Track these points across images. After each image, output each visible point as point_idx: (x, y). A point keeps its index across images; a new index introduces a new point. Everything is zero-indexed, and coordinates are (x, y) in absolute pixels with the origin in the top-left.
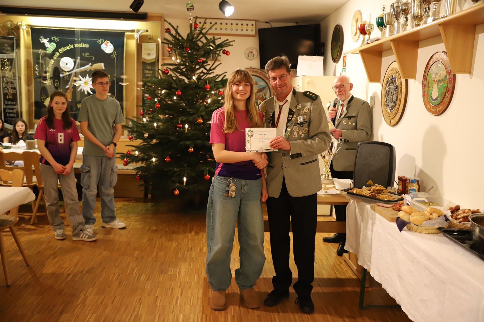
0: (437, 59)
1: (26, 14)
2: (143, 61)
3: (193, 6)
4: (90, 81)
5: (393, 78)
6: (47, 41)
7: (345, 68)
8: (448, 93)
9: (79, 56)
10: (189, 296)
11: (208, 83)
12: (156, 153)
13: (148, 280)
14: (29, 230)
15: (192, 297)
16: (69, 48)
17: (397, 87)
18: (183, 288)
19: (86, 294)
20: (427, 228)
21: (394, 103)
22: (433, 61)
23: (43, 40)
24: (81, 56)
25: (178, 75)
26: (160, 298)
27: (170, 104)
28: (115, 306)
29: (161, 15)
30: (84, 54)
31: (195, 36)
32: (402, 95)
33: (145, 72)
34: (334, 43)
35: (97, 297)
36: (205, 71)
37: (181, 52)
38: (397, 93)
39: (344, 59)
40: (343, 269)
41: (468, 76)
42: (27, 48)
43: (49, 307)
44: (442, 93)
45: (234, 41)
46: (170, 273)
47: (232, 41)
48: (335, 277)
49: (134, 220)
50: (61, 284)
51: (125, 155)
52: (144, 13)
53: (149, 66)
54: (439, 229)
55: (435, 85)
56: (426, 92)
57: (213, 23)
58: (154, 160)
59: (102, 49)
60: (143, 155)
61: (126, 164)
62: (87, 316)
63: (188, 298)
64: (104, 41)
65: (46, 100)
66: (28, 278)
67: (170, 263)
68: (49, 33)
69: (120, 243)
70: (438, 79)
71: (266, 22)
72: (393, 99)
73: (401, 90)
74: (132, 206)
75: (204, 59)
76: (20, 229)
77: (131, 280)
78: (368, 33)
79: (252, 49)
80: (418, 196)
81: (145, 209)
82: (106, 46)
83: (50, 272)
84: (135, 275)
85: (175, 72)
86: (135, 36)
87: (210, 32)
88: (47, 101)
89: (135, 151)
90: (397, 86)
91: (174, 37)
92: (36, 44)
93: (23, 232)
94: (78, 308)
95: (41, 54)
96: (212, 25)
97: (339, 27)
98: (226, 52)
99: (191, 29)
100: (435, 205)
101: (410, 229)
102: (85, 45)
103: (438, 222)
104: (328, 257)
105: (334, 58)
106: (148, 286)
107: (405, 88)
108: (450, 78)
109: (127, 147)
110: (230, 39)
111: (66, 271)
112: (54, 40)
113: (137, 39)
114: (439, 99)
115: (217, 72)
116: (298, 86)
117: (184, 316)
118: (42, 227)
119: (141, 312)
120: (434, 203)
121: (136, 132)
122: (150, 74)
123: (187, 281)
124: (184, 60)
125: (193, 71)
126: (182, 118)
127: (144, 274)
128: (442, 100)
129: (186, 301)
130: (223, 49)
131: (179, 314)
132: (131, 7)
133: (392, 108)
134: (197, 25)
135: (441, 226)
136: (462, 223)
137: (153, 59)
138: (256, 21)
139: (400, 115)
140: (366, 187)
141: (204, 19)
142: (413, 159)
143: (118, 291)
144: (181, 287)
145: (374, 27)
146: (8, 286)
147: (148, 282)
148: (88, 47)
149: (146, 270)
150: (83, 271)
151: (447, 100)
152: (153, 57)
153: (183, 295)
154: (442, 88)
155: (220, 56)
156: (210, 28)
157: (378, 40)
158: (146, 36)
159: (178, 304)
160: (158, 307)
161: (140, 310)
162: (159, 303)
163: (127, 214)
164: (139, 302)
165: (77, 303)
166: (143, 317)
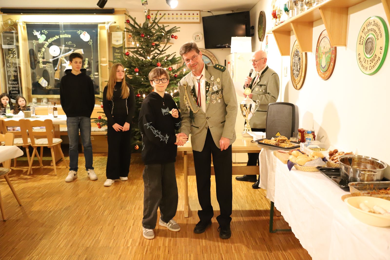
0: (324, 35)
1: (22, 14)
2: (113, 46)
3: (146, 1)
5: (297, 52)
6: (39, 34)
7: (267, 46)
8: (332, 62)
9: (63, 44)
11: (160, 62)
13: (109, 214)
14: (26, 179)
16: (56, 39)
17: (300, 58)
19: (61, 225)
20: (309, 167)
21: (298, 71)
22: (322, 37)
23: (36, 33)
24: (65, 44)
25: (138, 56)
26: (117, 227)
27: (131, 79)
28: (81, 234)
29: (125, 10)
30: (67, 43)
31: (150, 25)
32: (303, 65)
33: (115, 55)
34: (260, 26)
35: (70, 227)
36: (159, 52)
37: (140, 38)
38: (300, 63)
39: (266, 38)
40: (263, 203)
41: (344, 47)
42: (24, 40)
43: (32, 235)
44: (328, 62)
45: (180, 28)
46: (127, 209)
47: (178, 28)
48: (255, 209)
50: (44, 219)
51: (98, 120)
52: (112, 9)
53: (118, 50)
55: (324, 56)
56: (318, 62)
57: (162, 14)
59: (81, 38)
61: (100, 127)
62: (60, 241)
63: (138, 226)
64: (82, 32)
65: (40, 79)
66: (20, 215)
67: (129, 201)
68: (41, 27)
70: (325, 51)
71: (209, 12)
72: (297, 68)
73: (302, 61)
75: (157, 43)
76: (20, 178)
77: (97, 214)
78: (278, 17)
79: (198, 33)
80: (312, 143)
82: (84, 36)
83: (37, 210)
84: (100, 211)
85: (135, 54)
86: (106, 27)
87: (161, 21)
91: (133, 27)
92: (31, 37)
93: (21, 181)
94: (54, 236)
95: (35, 44)
96: (161, 16)
97: (263, 14)
98: (174, 37)
99: (146, 20)
101: (297, 169)
102: (68, 35)
103: (317, 163)
104: (253, 194)
105: (260, 38)
106: (109, 219)
107: (305, 59)
108: (333, 50)
109: (98, 113)
110: (177, 26)
111: (49, 209)
112: (44, 32)
113: (108, 30)
114: (326, 67)
115: (168, 52)
116: (232, 61)
117: (133, 240)
118: (36, 177)
119: (101, 238)
120: (324, 149)
122: (119, 56)
123: (140, 214)
124: (142, 44)
125: (149, 52)
126: (141, 89)
127: (107, 210)
128: (328, 67)
129: (137, 229)
130: (172, 34)
131: (130, 238)
132: (98, 4)
133: (297, 76)
134: (150, 16)
135: (320, 166)
136: (337, 162)
137: (121, 44)
138: (200, 11)
139: (302, 81)
140: (274, 137)
141: (157, 11)
142: (311, 115)
143: (85, 222)
145: (283, 12)
146: (4, 221)
147: (109, 215)
148: (70, 37)
149: (109, 207)
150: (62, 208)
151: (331, 67)
152: (121, 42)
153: (135, 225)
154: (328, 59)
155: (170, 40)
156: (161, 18)
157: (282, 22)
158: (114, 27)
159: (130, 232)
160: (114, 234)
161: (101, 236)
162: (115, 231)
163: (102, 165)
164: (100, 231)
165: (54, 232)
166: (102, 241)
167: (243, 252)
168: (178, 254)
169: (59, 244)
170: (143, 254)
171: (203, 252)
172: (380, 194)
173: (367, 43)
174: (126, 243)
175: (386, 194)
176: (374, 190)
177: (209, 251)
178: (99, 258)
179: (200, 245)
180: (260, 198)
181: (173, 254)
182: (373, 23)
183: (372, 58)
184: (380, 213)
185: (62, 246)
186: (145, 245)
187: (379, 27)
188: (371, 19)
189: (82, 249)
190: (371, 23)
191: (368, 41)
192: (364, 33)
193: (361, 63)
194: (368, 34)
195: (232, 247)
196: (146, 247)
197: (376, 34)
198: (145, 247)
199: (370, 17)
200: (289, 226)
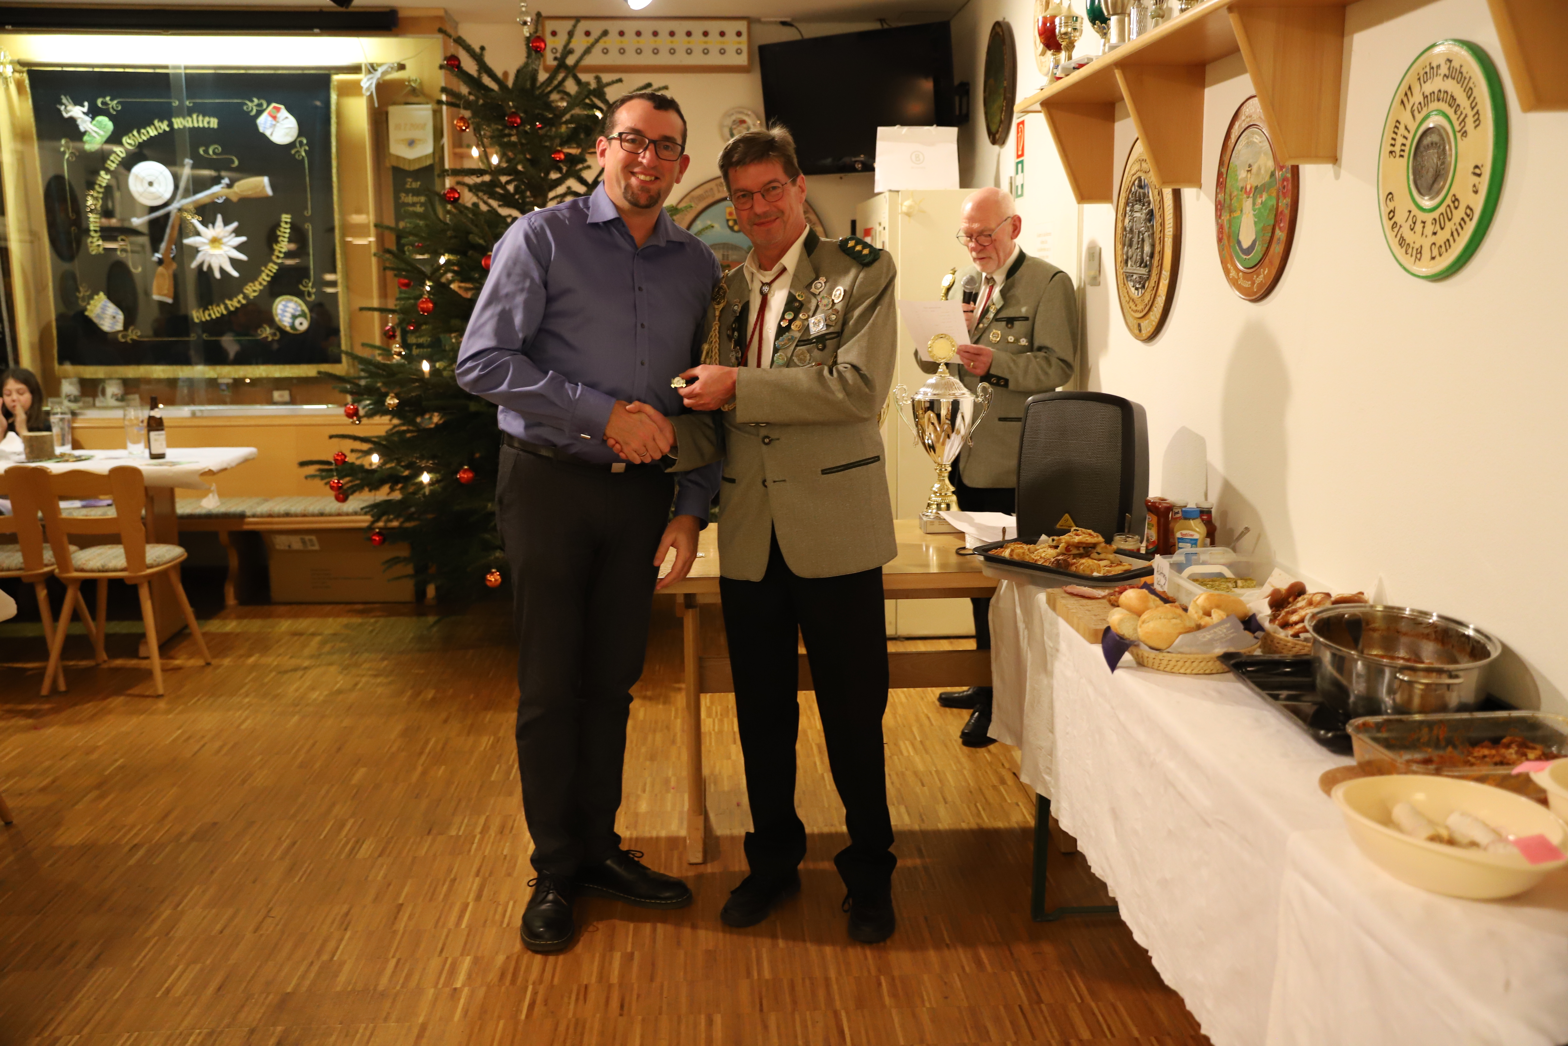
0: (1248, 119)
1: (9, 28)
2: (395, 164)
4: (227, 234)
5: (1140, 186)
6: (84, 113)
7: (1022, 162)
8: (1280, 228)
9: (186, 157)
10: (503, 897)
12: (433, 457)
13: (380, 856)
14: (33, 714)
15: (511, 903)
16: (156, 133)
17: (1151, 214)
18: (487, 875)
19: (178, 905)
20: (1188, 656)
21: (1146, 266)
22: (1240, 126)
23: (70, 107)
24: (195, 157)
25: (494, 204)
26: (410, 909)
28: (264, 938)
29: (441, 13)
30: (204, 151)
31: (543, 76)
32: (1166, 239)
33: (401, 201)
34: (991, 81)
35: (214, 911)
38: (1153, 234)
39: (1018, 133)
41: (1327, 169)
42: (21, 135)
43: (57, 948)
44: (1264, 229)
46: (453, 833)
49: (370, 672)
50: (106, 878)
51: (333, 467)
52: (388, 10)
53: (416, 180)
54: (1226, 658)
55: (1248, 204)
56: (1226, 226)
57: (595, 34)
58: (425, 478)
59: (261, 130)
60: (393, 465)
61: (342, 495)
62: (173, 971)
63: (499, 904)
64: (265, 106)
65: (92, 302)
66: (7, 862)
67: (460, 800)
68: (90, 85)
69: (314, 744)
70: (1255, 185)
71: (784, 23)
72: (1142, 253)
73: (1163, 225)
74: (371, 628)
75: (574, 151)
76: (8, 711)
77: (327, 858)
78: (1064, 44)
79: (742, 113)
80: (1203, 557)
81: (411, 635)
82: (274, 122)
83: (77, 841)
84: (343, 842)
85: (485, 198)
86: (362, 84)
87: (588, 61)
88: (95, 306)
89: (369, 453)
90: (1152, 211)
91: (474, 83)
92: (51, 126)
93: (13, 722)
94: (147, 950)
95: (67, 156)
96: (591, 39)
97: (1002, 31)
99: (529, 56)
100: (1254, 587)
101: (1141, 663)
102: (207, 119)
103: (1223, 638)
105: (994, 129)
106: (380, 873)
107: (1171, 216)
108: (1283, 180)
109: (335, 440)
111: (129, 837)
112: (104, 107)
113: (371, 95)
114: (1258, 248)
116: (880, 224)
117: (476, 961)
118: (75, 704)
119: (342, 953)
120: (1250, 579)
121: (369, 391)
122: (418, 206)
123: (505, 853)
125: (540, 190)
127: (371, 839)
128: (1264, 249)
129: (491, 914)
131: (462, 954)
133: (1142, 284)
134: (543, 41)
135: (1232, 650)
136: (1302, 636)
137: (426, 156)
138: (750, 20)
139: (1162, 305)
140: (1049, 535)
141: (572, 22)
142: (1199, 443)
143: (280, 891)
144: (481, 874)
145: (1084, 25)
147: (380, 860)
148: (216, 126)
149: (380, 826)
150: (181, 834)
151: (1277, 249)
152: (426, 149)
153: (483, 899)
154: (1266, 214)
156: (588, 51)
157: (1081, 66)
158: (398, 85)
159: (463, 926)
160: (398, 937)
161: (341, 947)
162: (403, 925)
163: (353, 654)
164: (342, 923)
165: (147, 935)
166: (347, 968)
167: (923, 1001)
168: (660, 1014)
169: (166, 985)
170: (515, 1016)
171: (761, 1005)
172: (1472, 765)
173: (1422, 149)
174: (445, 972)
175: (1496, 764)
176: (1450, 749)
177: (788, 999)
178: (334, 1037)
179: (749, 974)
180: (995, 781)
181: (640, 1018)
182: (1444, 70)
183: (1442, 209)
184: (1473, 844)
185: (178, 991)
186: (527, 981)
187: (1471, 85)
188: (1437, 50)
189: (263, 1003)
190: (1438, 67)
191: (1427, 140)
192: (1409, 107)
193: (1396, 230)
194: (1424, 112)
195: (880, 984)
196: (530, 988)
197: (1459, 113)
198: (526, 988)
199: (1434, 46)
200: (1111, 895)
